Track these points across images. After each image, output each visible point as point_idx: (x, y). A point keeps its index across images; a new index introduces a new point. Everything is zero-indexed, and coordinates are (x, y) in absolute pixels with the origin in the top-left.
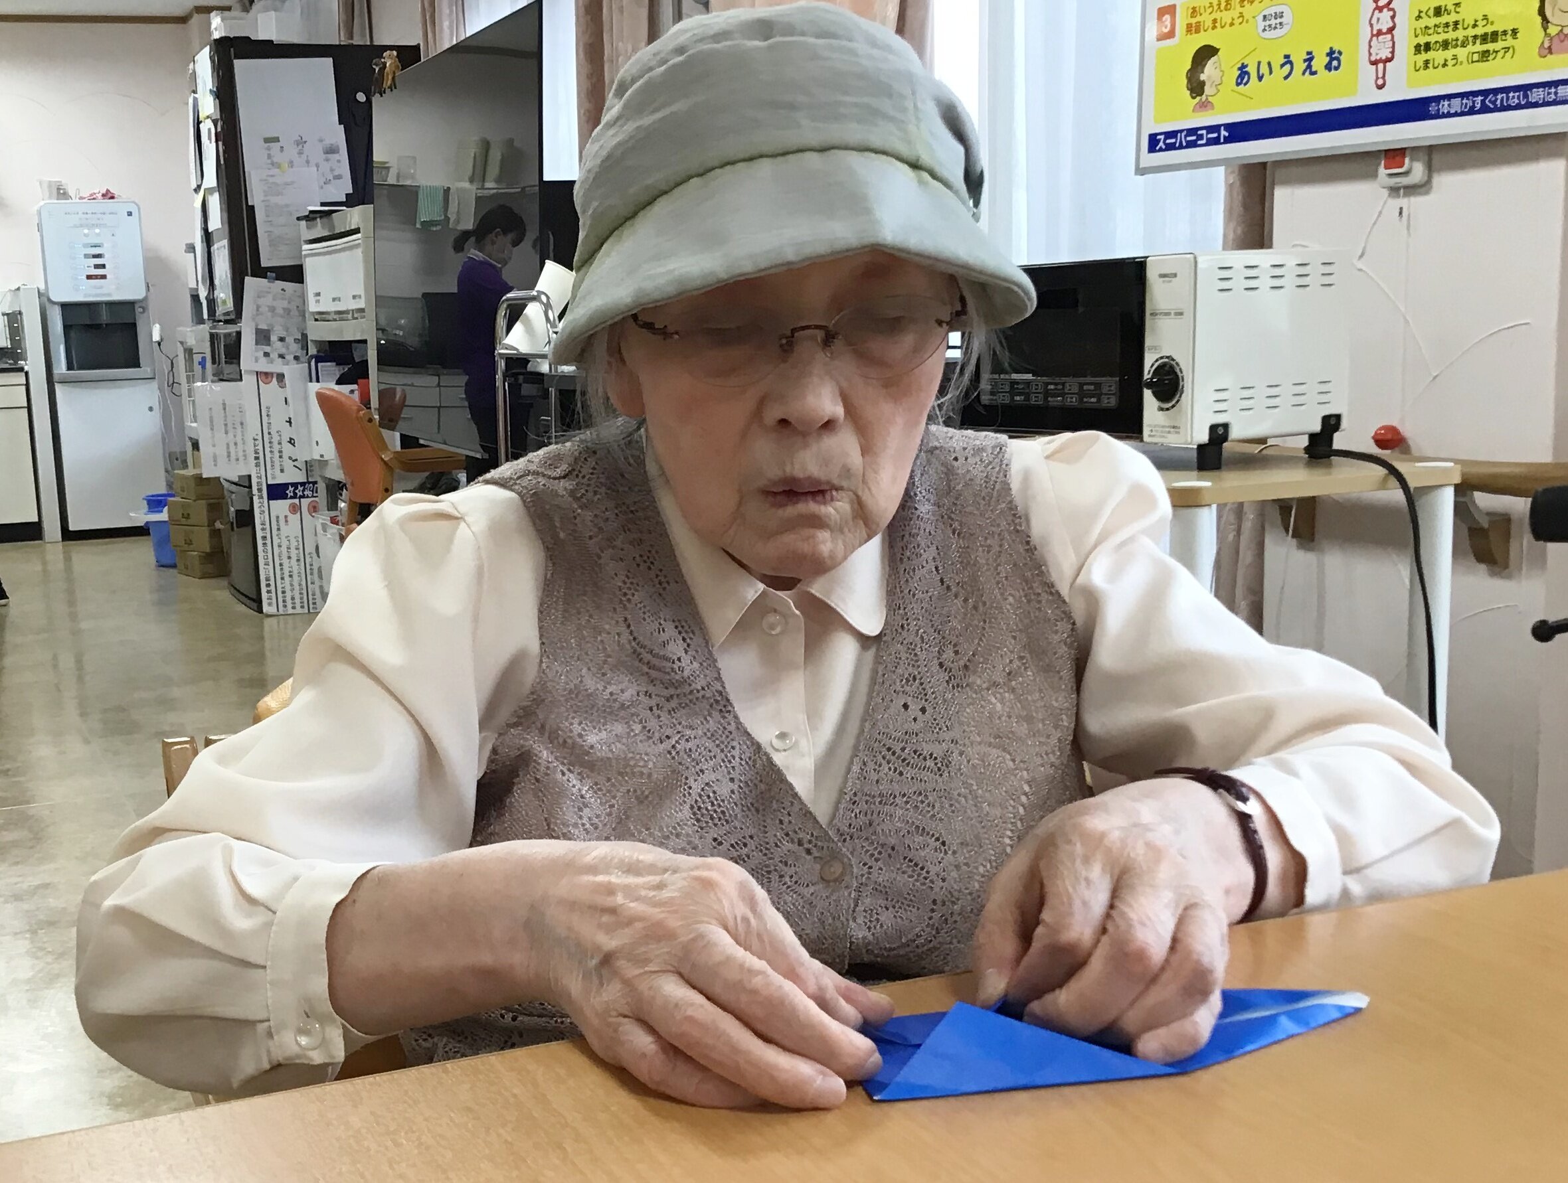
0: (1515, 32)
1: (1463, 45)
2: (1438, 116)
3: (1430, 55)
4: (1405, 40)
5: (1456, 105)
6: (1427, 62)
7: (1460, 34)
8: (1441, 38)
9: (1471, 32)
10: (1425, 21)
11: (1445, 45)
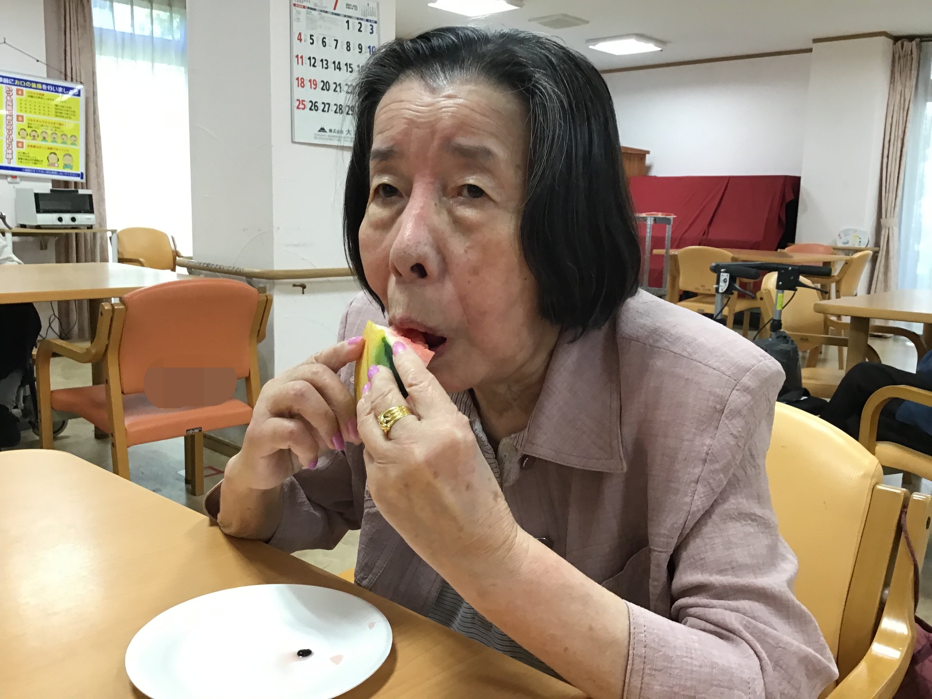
0: (42, 161)
1: (31, 160)
2: (24, 171)
3: (22, 160)
4: (15, 157)
5: (29, 170)
6: (21, 162)
7: (29, 158)
8: (25, 158)
9: (32, 158)
10: (20, 154)
11: (26, 159)
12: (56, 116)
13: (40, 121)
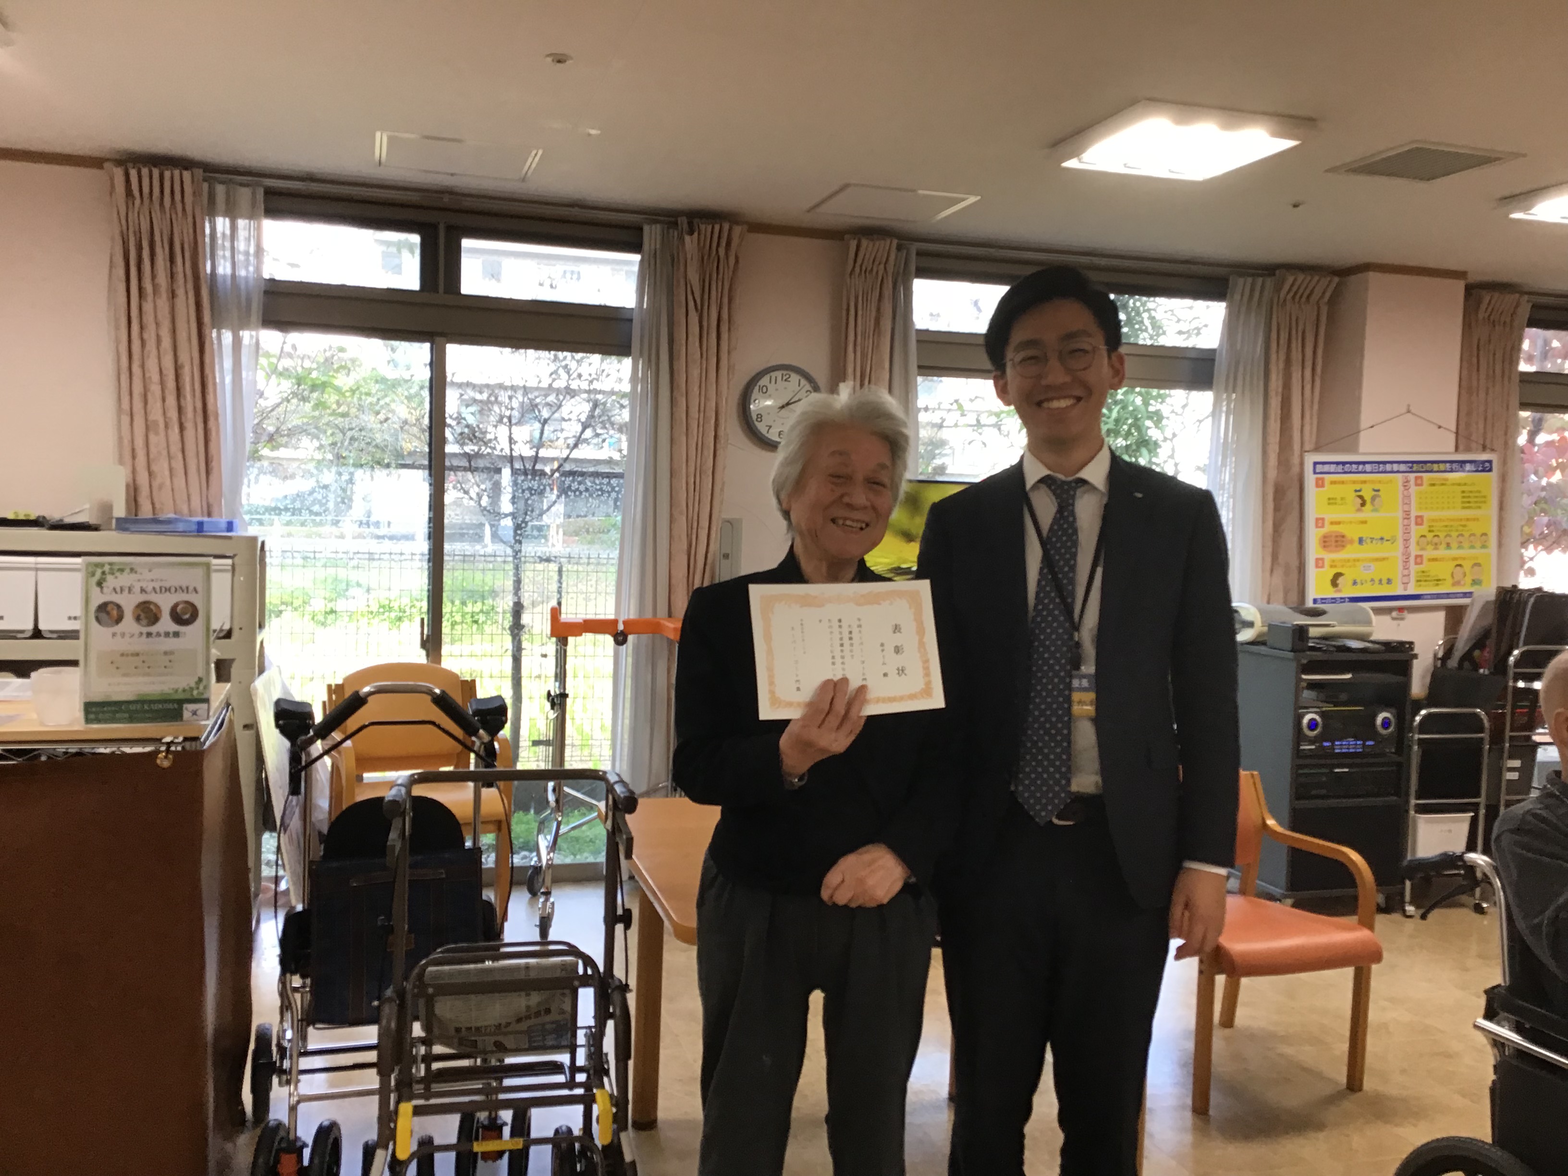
1: (1431, 581)
3: (1421, 583)
4: (1413, 579)
5: (1428, 597)
6: (1419, 585)
7: (1430, 578)
8: (1425, 578)
9: (1433, 578)
10: (1419, 574)
11: (1426, 581)
12: (1464, 508)
13: (1444, 521)
